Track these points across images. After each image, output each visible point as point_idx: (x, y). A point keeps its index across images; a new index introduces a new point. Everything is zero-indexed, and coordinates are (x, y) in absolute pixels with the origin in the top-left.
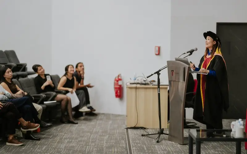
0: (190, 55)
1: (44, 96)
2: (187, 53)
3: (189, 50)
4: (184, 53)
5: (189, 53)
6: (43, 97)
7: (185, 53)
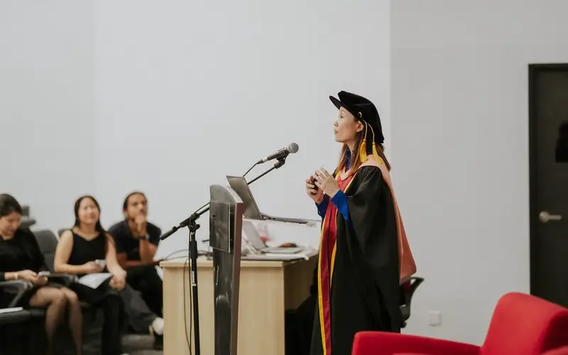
0: (277, 166)
1: (29, 286)
2: (270, 159)
3: (275, 151)
4: (259, 160)
5: (276, 161)
6: (26, 287)
7: (261, 162)
